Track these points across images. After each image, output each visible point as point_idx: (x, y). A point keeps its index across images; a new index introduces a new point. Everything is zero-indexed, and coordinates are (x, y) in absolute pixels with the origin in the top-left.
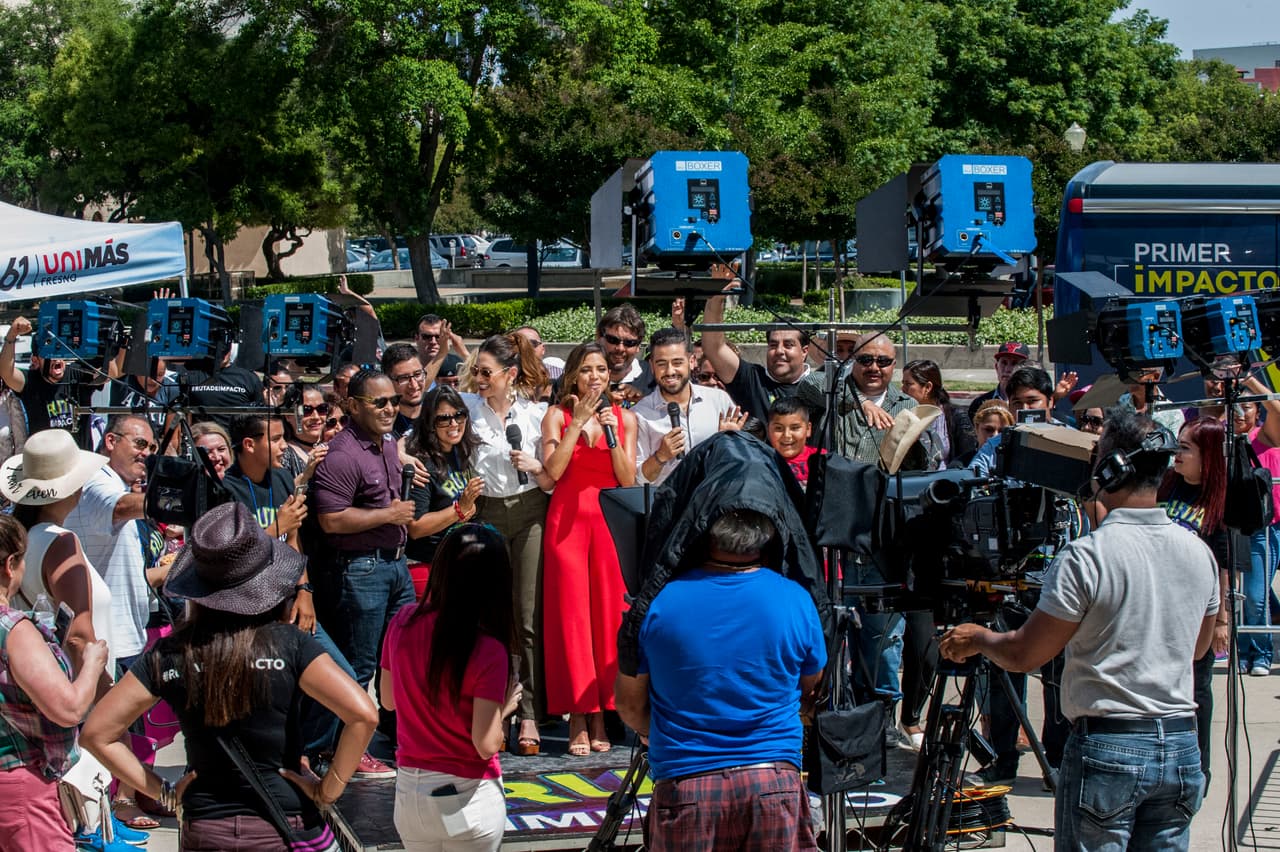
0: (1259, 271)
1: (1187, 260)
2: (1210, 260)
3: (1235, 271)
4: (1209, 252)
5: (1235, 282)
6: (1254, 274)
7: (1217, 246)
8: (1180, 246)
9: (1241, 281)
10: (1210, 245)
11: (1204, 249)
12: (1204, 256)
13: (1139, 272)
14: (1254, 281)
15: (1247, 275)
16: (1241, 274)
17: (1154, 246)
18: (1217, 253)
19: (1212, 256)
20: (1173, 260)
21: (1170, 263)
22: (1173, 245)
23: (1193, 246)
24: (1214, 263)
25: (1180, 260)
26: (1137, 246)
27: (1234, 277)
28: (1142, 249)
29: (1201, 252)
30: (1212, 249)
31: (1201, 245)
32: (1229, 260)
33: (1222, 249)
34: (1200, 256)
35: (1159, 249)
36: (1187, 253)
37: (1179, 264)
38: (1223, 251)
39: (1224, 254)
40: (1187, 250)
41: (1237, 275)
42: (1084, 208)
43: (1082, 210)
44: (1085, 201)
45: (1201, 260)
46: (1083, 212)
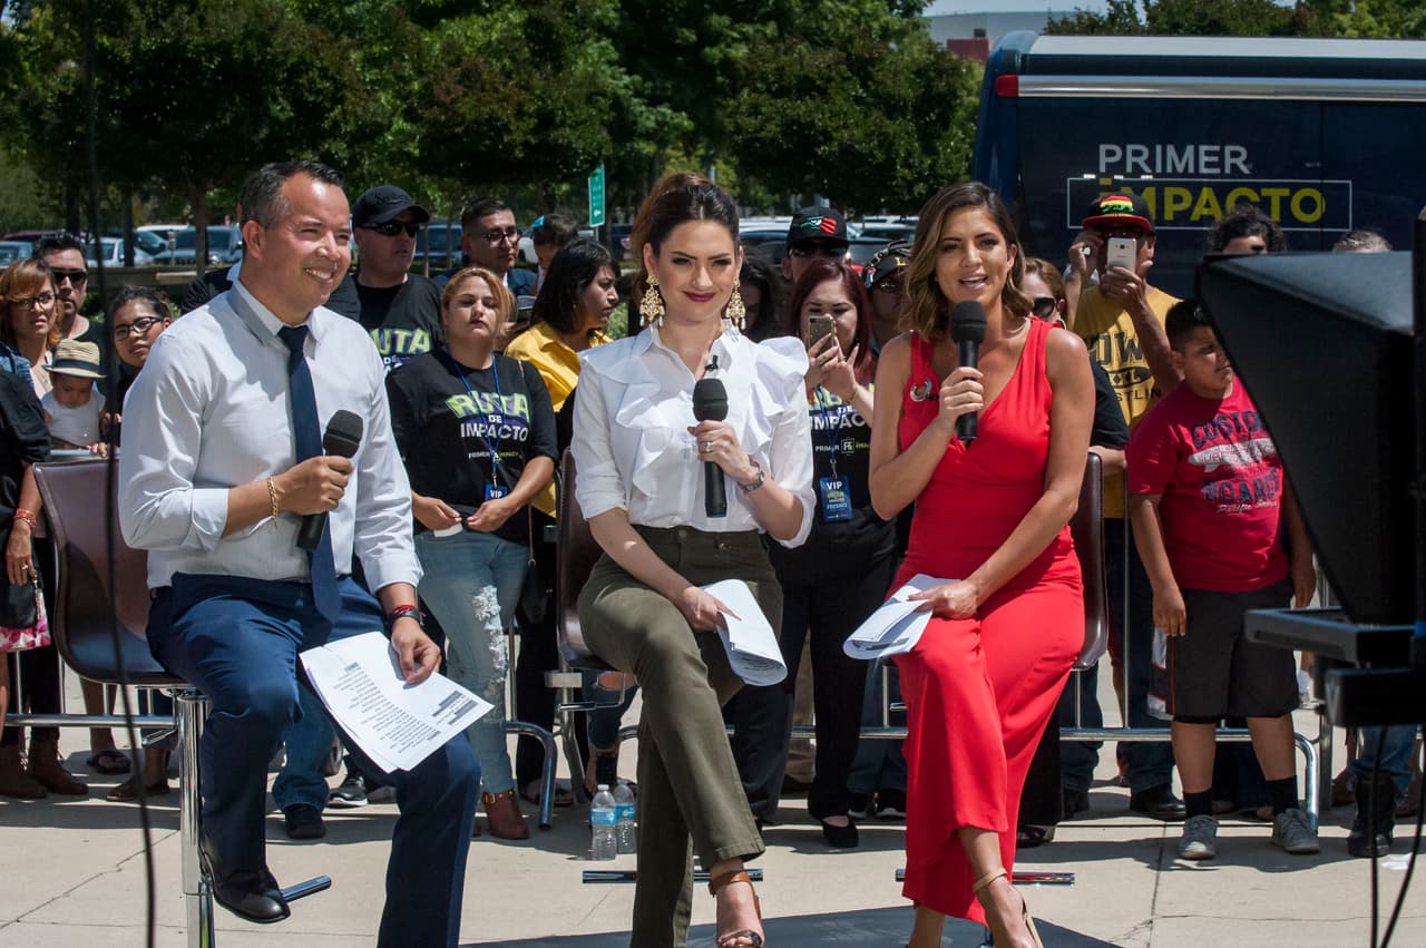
0: (1294, 188)
1: (1180, 168)
2: (1218, 171)
3: (1257, 188)
4: (1215, 159)
6: (1286, 192)
7: (1229, 149)
8: (1171, 150)
10: (1217, 148)
11: (1208, 153)
12: (1208, 165)
14: (1285, 202)
15: (1276, 195)
16: (1265, 192)
17: (1130, 148)
18: (1229, 161)
19: (1221, 164)
20: (1159, 170)
21: (1154, 174)
22: (1159, 148)
23: (1190, 150)
24: (1222, 175)
25: (1169, 170)
26: (1103, 148)
27: (1254, 197)
28: (1110, 153)
29: (1204, 159)
30: (1221, 154)
31: (1203, 148)
32: (1245, 169)
33: (1235, 154)
34: (1202, 165)
35: (1137, 153)
36: (1180, 160)
37: (1169, 175)
38: (1237, 157)
39: (1239, 161)
40: (1180, 155)
41: (1259, 193)
42: (1020, 89)
43: (1017, 92)
44: (1022, 79)
45: (1203, 170)
46: (1020, 95)
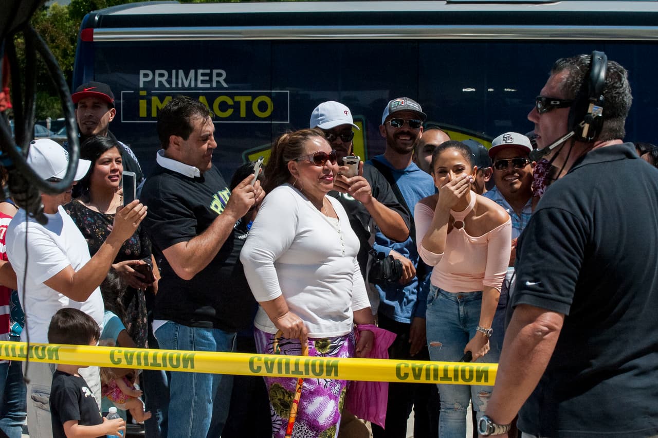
0: (255, 96)
1: (186, 85)
2: (208, 86)
3: (232, 96)
4: (207, 78)
5: (230, 107)
6: (249, 98)
7: (215, 72)
8: (181, 72)
9: (237, 106)
10: (208, 71)
11: (203, 75)
12: (203, 82)
13: (143, 97)
14: (249, 105)
15: (243, 100)
16: (237, 98)
17: (157, 72)
18: (215, 79)
19: (210, 81)
20: (174, 86)
21: (171, 89)
22: (174, 72)
23: (192, 72)
24: (211, 88)
25: (180, 86)
26: (142, 72)
27: (230, 102)
28: (146, 75)
29: (200, 78)
30: (210, 75)
31: (200, 71)
32: (225, 85)
33: (219, 75)
34: (199, 82)
35: (161, 75)
36: (186, 79)
37: (180, 89)
38: (220, 77)
39: (221, 79)
40: (187, 76)
41: (233, 99)
42: (94, 36)
43: (93, 38)
44: (95, 30)
45: (200, 85)
46: (94, 41)
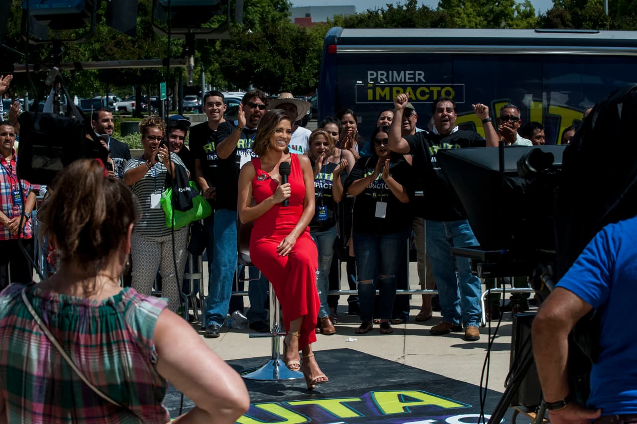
0: (442, 87)
1: (399, 80)
2: (413, 81)
3: (428, 87)
4: (412, 76)
5: (427, 93)
6: (439, 89)
7: (417, 72)
8: (395, 73)
9: (431, 93)
10: (413, 72)
11: (409, 74)
12: (409, 78)
13: (370, 88)
14: (439, 93)
15: (435, 90)
16: (431, 89)
17: (380, 72)
18: (417, 77)
19: (414, 78)
20: (390, 80)
21: (389, 83)
22: (390, 72)
23: (402, 73)
24: (415, 82)
25: (395, 81)
26: (369, 73)
27: (427, 91)
28: (372, 75)
29: (408, 76)
30: (414, 74)
31: (407, 72)
32: (424, 81)
33: (420, 74)
34: (407, 79)
35: (382, 74)
36: (399, 77)
37: (394, 83)
38: (420, 75)
39: (421, 77)
40: (399, 75)
41: (429, 89)
42: (338, 50)
43: (336, 52)
44: (338, 46)
45: (407, 80)
46: (338, 53)
